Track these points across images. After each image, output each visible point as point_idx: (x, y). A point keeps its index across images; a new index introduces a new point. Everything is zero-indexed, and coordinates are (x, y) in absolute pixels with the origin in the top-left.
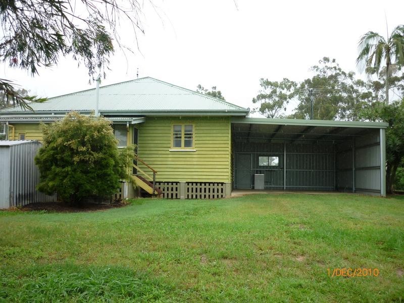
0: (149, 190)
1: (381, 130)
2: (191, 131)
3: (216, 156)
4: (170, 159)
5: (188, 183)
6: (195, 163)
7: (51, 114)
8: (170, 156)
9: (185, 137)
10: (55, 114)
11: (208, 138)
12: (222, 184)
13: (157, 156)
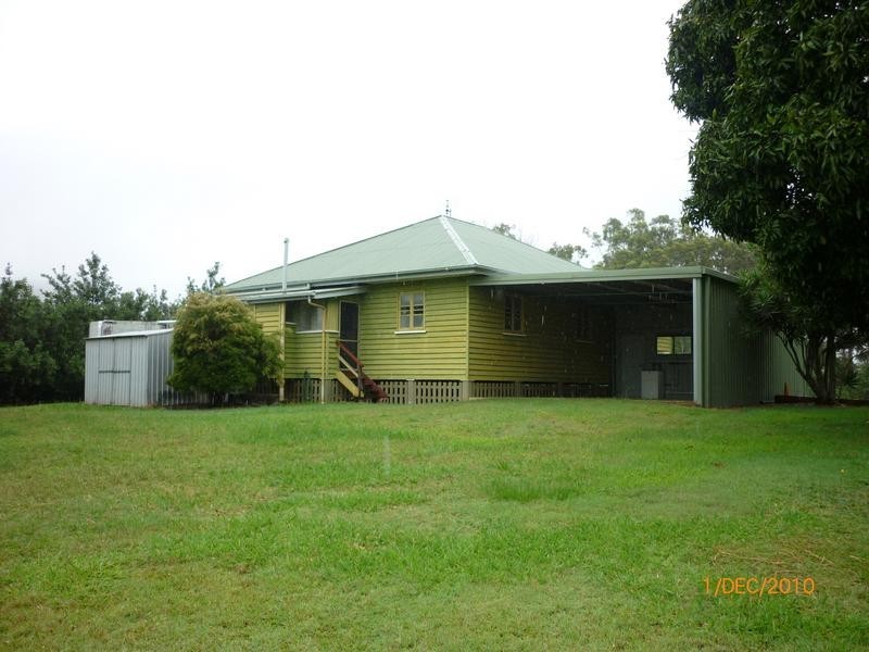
0: (354, 390)
1: (694, 281)
2: (422, 302)
3: (451, 339)
4: (396, 346)
5: (417, 381)
6: (425, 351)
7: (261, 289)
8: (397, 341)
9: (415, 312)
10: (267, 289)
11: (442, 312)
12: (458, 382)
13: (382, 342)
